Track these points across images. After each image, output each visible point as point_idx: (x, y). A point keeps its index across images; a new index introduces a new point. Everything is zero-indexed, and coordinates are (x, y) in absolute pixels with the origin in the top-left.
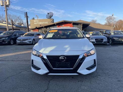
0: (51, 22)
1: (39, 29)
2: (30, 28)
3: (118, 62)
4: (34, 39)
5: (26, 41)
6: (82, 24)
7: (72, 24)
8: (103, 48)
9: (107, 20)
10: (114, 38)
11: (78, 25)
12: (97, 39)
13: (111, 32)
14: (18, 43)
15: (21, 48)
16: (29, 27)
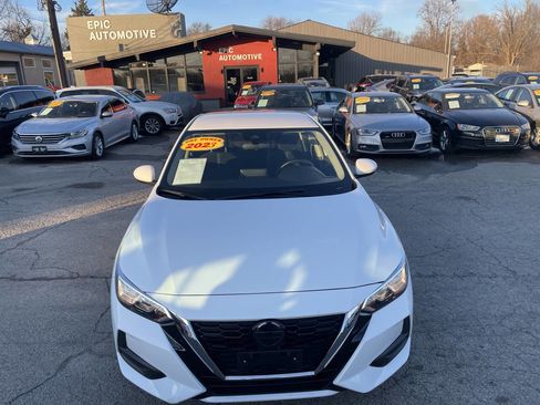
0: (174, 28)
1: (117, 68)
2: (70, 59)
3: (486, 276)
4: (98, 133)
5: (62, 145)
6: (318, 46)
7: (272, 43)
8: (415, 178)
9: (425, 15)
10: (460, 127)
11: (301, 49)
12: (389, 134)
13: (447, 97)
14: (21, 153)
15: (41, 184)
16: (65, 54)
